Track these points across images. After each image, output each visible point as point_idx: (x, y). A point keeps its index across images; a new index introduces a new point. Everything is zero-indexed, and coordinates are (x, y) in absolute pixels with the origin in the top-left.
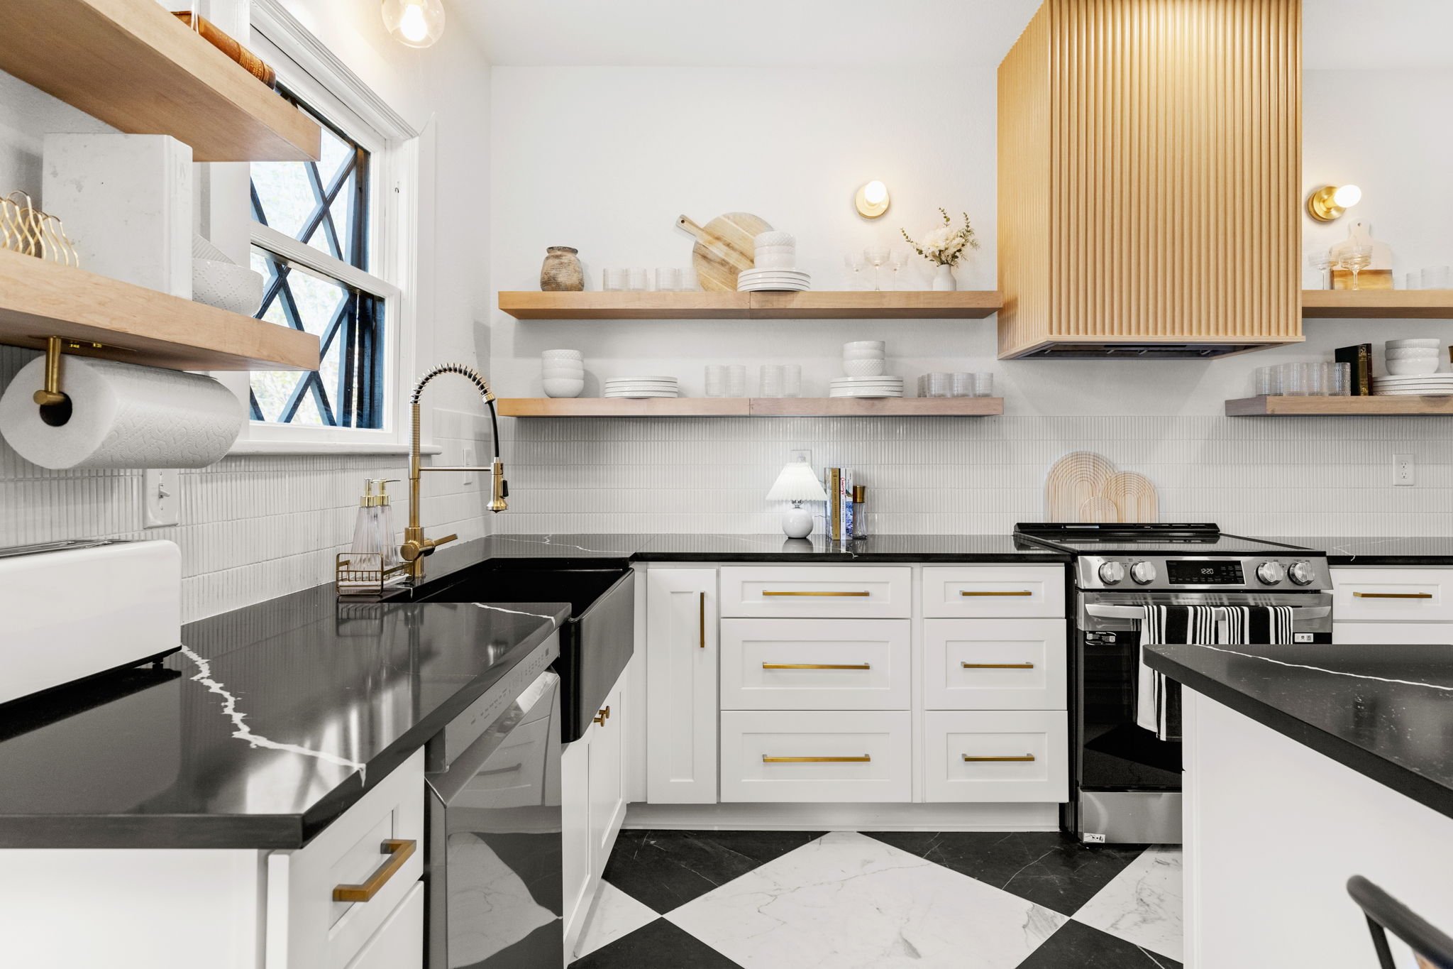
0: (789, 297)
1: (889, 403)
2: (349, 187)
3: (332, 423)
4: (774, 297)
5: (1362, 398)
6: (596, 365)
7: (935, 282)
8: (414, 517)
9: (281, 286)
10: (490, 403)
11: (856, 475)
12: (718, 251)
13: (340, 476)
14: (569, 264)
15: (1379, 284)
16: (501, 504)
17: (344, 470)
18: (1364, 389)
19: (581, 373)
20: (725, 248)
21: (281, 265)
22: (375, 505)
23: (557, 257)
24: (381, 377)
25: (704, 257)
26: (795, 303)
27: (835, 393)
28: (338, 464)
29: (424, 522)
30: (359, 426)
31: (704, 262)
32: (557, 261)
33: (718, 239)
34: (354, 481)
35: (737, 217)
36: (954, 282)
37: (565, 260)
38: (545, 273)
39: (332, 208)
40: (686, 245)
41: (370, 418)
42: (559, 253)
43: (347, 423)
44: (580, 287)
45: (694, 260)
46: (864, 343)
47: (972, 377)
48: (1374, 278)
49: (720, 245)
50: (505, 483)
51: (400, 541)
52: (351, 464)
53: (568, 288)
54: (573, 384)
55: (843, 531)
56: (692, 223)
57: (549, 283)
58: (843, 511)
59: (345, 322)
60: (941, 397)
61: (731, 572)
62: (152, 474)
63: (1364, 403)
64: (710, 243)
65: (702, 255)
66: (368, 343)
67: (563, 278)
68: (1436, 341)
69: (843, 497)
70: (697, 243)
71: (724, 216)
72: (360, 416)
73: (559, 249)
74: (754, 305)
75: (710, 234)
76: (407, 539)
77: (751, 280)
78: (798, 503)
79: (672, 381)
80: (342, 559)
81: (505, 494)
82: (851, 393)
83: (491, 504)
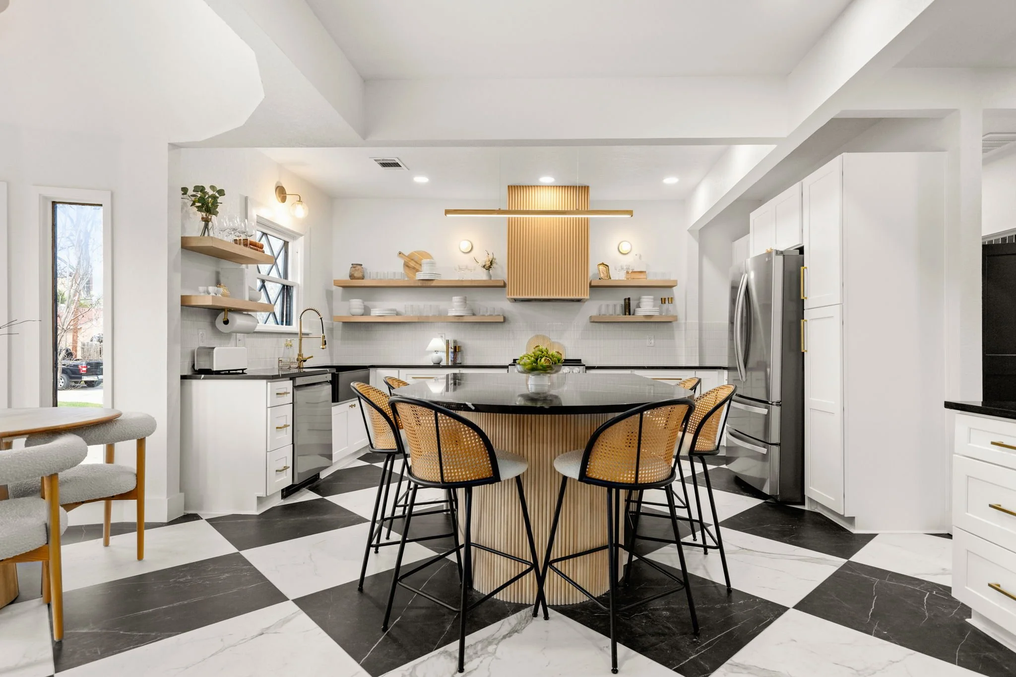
0: (431, 282)
1: (465, 318)
2: (282, 254)
3: (278, 324)
4: (427, 282)
5: (627, 316)
6: (368, 303)
8: (300, 351)
9: (263, 286)
10: (321, 318)
11: (455, 342)
12: (412, 264)
13: (280, 339)
14: (359, 270)
15: (642, 276)
16: (324, 347)
17: (281, 337)
18: (627, 313)
19: (363, 307)
20: (415, 263)
21: (263, 281)
22: (289, 346)
23: (354, 267)
24: (292, 310)
25: (407, 266)
26: (434, 284)
27: (449, 314)
28: (279, 336)
29: (303, 352)
30: (286, 325)
31: (407, 268)
32: (354, 269)
33: (412, 260)
34: (283, 341)
35: (420, 253)
37: (357, 268)
38: (350, 273)
39: (277, 261)
40: (401, 261)
41: (289, 323)
42: (355, 266)
43: (282, 324)
44: (363, 278)
45: (404, 267)
46: (458, 297)
48: (640, 274)
49: (413, 262)
50: (325, 341)
51: (296, 357)
52: (283, 336)
53: (358, 278)
54: (360, 311)
55: (450, 361)
56: (403, 254)
57: (352, 277)
58: (450, 354)
59: (281, 293)
60: (483, 315)
61: (402, 370)
62: (238, 335)
63: (628, 318)
64: (410, 261)
66: (288, 300)
67: (356, 275)
68: (652, 297)
69: (450, 349)
70: (405, 261)
71: (415, 252)
72: (286, 322)
73: (355, 264)
74: (420, 285)
75: (409, 258)
76: (298, 356)
77: (420, 276)
78: (436, 351)
79: (394, 310)
80: (280, 359)
81: (325, 344)
82: (454, 314)
83: (321, 347)
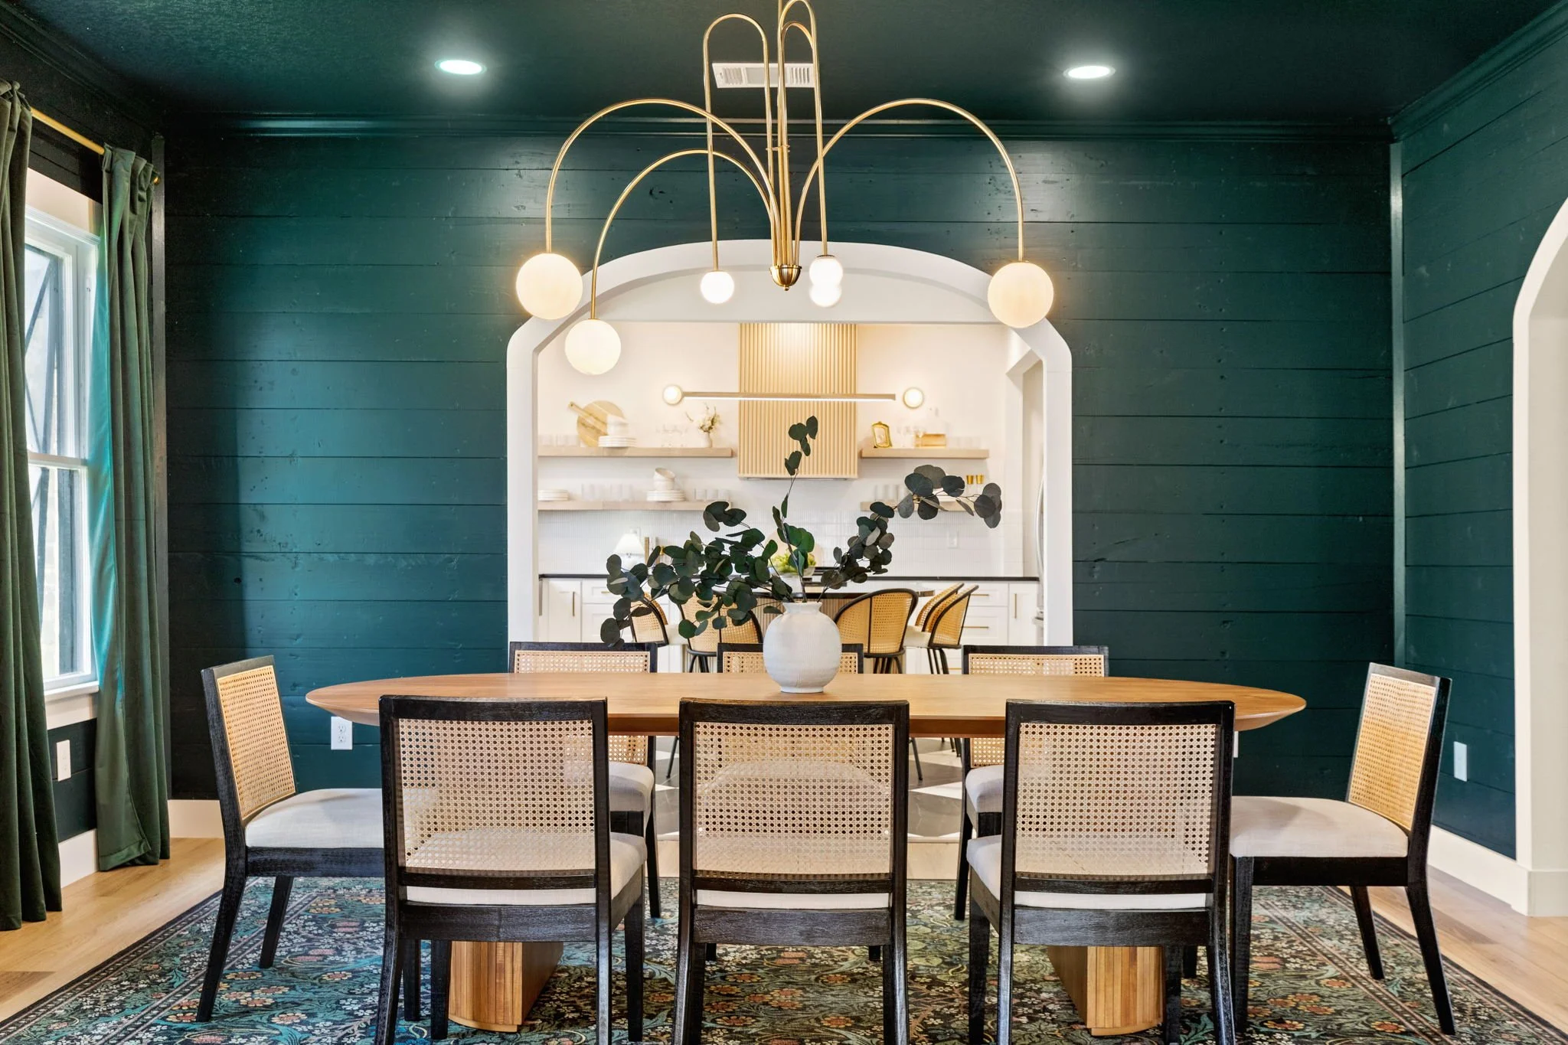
0: (623, 450)
1: (672, 504)
4: (616, 451)
7: (699, 441)
11: (657, 540)
12: (590, 421)
15: (939, 441)
20: (596, 421)
25: (583, 424)
26: (627, 453)
27: (649, 499)
31: (583, 427)
33: (591, 415)
35: (602, 405)
36: (711, 442)
40: (573, 418)
45: (578, 426)
47: (717, 491)
48: (936, 438)
49: (592, 418)
56: (576, 406)
60: (701, 501)
61: (586, 582)
64: (587, 416)
65: (582, 423)
70: (579, 417)
71: (595, 403)
74: (605, 455)
75: (587, 412)
77: (605, 442)
78: (628, 555)
79: (565, 492)
82: (656, 498)
